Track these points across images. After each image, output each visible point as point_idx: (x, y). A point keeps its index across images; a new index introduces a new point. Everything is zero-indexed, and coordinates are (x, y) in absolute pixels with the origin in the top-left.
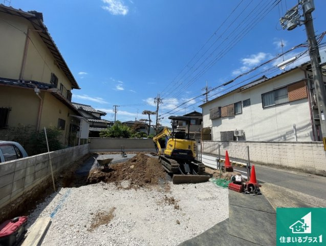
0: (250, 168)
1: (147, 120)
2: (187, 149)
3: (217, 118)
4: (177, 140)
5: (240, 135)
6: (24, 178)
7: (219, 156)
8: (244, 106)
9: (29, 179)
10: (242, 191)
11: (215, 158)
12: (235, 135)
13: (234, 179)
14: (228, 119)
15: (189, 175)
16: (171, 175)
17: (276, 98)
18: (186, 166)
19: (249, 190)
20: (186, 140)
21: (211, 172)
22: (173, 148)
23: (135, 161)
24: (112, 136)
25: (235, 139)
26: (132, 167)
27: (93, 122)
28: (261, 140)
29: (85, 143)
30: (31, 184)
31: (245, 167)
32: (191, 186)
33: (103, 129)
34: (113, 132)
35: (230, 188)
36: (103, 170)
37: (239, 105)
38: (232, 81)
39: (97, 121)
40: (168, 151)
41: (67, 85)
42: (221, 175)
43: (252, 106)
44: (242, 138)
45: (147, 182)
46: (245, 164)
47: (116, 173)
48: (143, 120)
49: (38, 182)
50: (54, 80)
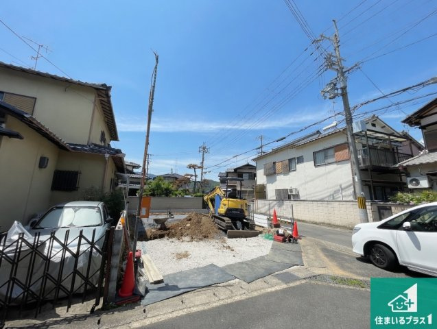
0: (293, 224)
1: (192, 176)
2: (240, 208)
3: (271, 174)
4: (231, 199)
5: (294, 193)
7: (270, 215)
8: (298, 163)
10: (284, 241)
11: (266, 217)
12: (289, 193)
13: (278, 232)
14: (282, 176)
15: (241, 231)
16: (225, 231)
17: (326, 157)
18: (239, 224)
19: (290, 241)
20: (239, 200)
21: (261, 229)
22: (227, 207)
23: (190, 220)
25: (289, 198)
26: (188, 225)
28: (313, 199)
31: (289, 223)
32: (244, 239)
34: (153, 190)
35: (275, 240)
36: (160, 229)
37: (293, 162)
38: (285, 138)
40: (222, 210)
42: (269, 231)
43: (305, 163)
44: (297, 197)
45: (205, 237)
46: (290, 221)
47: (173, 231)
48: (188, 175)
50: (103, 138)
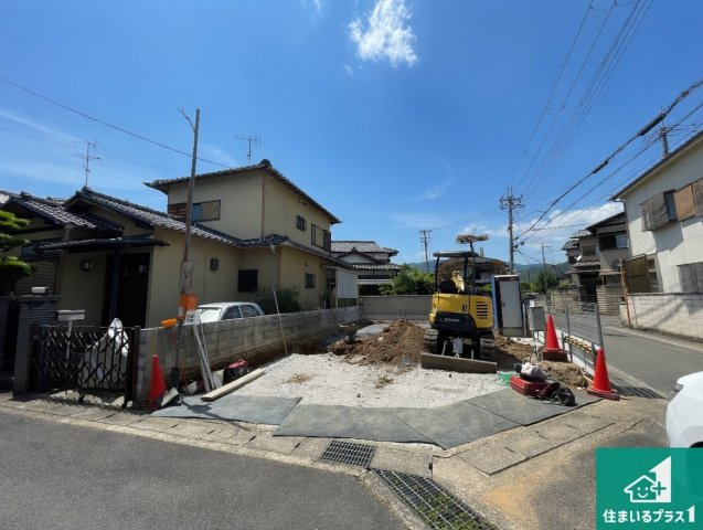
2: (460, 311)
3: (664, 225)
4: (441, 295)
6: (253, 334)
9: (258, 337)
13: (518, 369)
15: (457, 357)
18: (458, 343)
20: (457, 296)
22: (436, 310)
23: (388, 331)
24: (398, 293)
26: (381, 339)
27: (374, 270)
29: (355, 304)
30: (261, 342)
33: (386, 281)
34: (400, 285)
35: (511, 385)
38: (663, 118)
39: (386, 267)
40: (432, 315)
41: (321, 223)
45: (386, 360)
49: (269, 342)
50: (301, 224)
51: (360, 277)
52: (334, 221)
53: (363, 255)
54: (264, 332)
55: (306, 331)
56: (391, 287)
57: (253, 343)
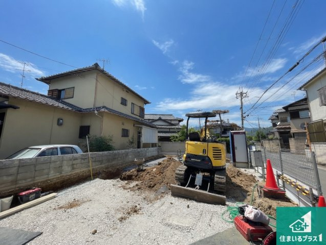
1: (218, 121)
2: (201, 154)
4: (189, 142)
6: (60, 167)
9: (66, 168)
18: (198, 178)
20: (199, 143)
26: (155, 170)
27: (170, 129)
29: (156, 146)
30: (70, 172)
33: (175, 135)
39: (177, 127)
41: (139, 103)
45: (150, 187)
49: (77, 171)
50: (124, 102)
51: (159, 132)
52: (146, 102)
53: (165, 121)
54: (73, 165)
55: (113, 163)
56: (177, 137)
57: (61, 173)
